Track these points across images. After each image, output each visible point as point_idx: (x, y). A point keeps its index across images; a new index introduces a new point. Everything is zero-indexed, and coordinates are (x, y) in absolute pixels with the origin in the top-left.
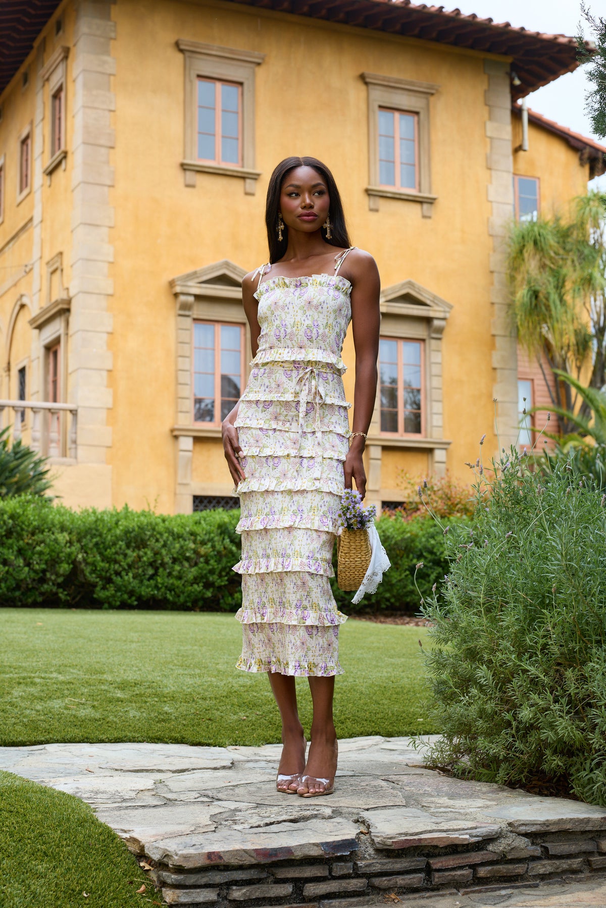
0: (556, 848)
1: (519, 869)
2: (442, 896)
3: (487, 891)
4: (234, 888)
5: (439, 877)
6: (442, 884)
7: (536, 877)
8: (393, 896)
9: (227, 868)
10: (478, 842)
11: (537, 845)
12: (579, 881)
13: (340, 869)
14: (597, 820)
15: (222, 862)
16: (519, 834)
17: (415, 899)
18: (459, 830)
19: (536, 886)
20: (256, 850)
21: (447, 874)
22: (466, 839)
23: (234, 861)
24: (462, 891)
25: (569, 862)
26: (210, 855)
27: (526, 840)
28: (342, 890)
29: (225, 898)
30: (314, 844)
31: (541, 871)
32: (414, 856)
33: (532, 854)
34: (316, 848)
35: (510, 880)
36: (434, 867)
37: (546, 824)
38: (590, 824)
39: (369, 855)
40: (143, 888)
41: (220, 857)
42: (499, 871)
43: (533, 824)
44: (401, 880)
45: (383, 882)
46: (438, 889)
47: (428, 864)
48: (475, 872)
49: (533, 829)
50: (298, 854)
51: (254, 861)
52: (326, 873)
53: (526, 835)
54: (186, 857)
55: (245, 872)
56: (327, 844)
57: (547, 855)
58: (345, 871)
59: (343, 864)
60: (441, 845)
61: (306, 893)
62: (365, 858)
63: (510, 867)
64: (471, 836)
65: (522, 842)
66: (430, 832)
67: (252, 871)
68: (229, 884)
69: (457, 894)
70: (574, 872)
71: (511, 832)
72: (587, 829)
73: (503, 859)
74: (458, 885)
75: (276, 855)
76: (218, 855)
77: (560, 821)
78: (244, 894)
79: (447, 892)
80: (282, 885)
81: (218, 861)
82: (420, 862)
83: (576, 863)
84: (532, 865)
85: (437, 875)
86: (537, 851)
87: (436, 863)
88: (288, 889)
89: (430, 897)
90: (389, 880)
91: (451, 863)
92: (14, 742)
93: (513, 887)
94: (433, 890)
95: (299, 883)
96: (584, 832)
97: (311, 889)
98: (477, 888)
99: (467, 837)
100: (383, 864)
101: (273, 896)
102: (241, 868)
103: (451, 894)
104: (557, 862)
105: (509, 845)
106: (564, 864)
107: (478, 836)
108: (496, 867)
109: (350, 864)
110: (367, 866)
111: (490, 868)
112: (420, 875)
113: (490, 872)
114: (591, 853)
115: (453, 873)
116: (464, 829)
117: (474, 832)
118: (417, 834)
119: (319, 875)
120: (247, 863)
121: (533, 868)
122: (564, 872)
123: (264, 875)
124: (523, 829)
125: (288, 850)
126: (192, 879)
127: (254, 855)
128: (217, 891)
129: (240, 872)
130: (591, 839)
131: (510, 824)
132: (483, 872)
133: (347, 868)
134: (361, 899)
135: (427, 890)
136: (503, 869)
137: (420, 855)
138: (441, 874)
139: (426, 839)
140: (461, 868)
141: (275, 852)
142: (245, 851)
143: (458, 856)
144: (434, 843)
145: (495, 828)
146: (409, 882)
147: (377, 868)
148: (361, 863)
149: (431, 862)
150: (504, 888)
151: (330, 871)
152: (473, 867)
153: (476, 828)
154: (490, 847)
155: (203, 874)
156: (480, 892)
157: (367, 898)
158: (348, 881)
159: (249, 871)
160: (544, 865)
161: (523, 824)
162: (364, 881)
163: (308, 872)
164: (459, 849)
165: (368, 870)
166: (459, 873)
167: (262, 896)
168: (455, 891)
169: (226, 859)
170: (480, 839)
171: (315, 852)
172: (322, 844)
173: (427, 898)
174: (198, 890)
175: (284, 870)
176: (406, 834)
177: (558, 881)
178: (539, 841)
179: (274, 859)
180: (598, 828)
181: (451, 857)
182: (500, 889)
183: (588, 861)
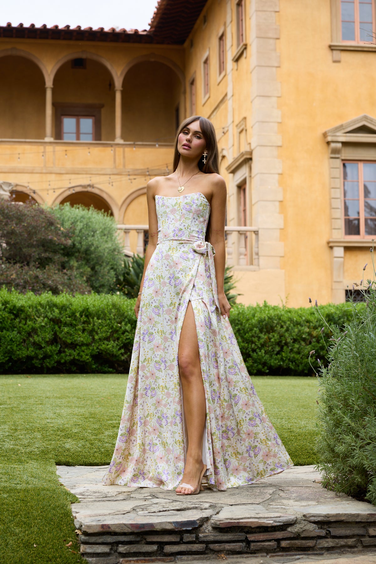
0: (335, 531)
1: (310, 543)
2: (256, 557)
3: (287, 555)
4: (120, 545)
5: (254, 546)
6: (258, 550)
7: (322, 549)
8: (223, 556)
9: (115, 534)
10: (280, 526)
11: (324, 529)
12: (353, 553)
13: (187, 537)
14: (364, 515)
15: (110, 530)
16: (310, 522)
17: (237, 558)
18: (268, 518)
19: (322, 554)
20: (131, 524)
21: (259, 544)
22: (270, 523)
23: (118, 530)
24: (270, 554)
25: (345, 540)
26: (103, 526)
27: (314, 525)
28: (188, 550)
29: (116, 551)
30: (169, 522)
31: (326, 545)
32: (237, 532)
33: (319, 534)
34: (170, 525)
35: (304, 550)
36: (249, 539)
37: (327, 516)
38: (360, 518)
39: (208, 530)
40: (70, 543)
41: (109, 528)
42: (296, 544)
43: (319, 516)
44: (228, 546)
45: (216, 547)
46: (255, 553)
47: (246, 538)
48: (279, 544)
49: (319, 519)
50: (158, 528)
51: (130, 531)
52: (178, 540)
53: (315, 522)
54: (88, 527)
55: (126, 537)
56: (177, 523)
57: (328, 535)
58: (190, 539)
59: (189, 535)
60: (253, 526)
61: (165, 551)
62: (205, 532)
63: (304, 542)
64: (275, 522)
65: (312, 527)
66: (248, 518)
67: (131, 537)
68: (118, 543)
69: (266, 556)
70: (351, 547)
71: (305, 520)
72: (358, 520)
73: (297, 537)
74: (268, 551)
75: (144, 528)
76: (108, 526)
77: (337, 515)
78: (126, 549)
79: (260, 555)
80: (150, 546)
81: (108, 530)
82: (241, 536)
83: (351, 541)
84: (319, 541)
85: (252, 544)
86: (323, 533)
87: (251, 537)
88: (155, 547)
89: (248, 557)
90: (220, 546)
91: (262, 537)
92: (91, 463)
93: (305, 554)
94: (251, 553)
95: (161, 545)
96: (357, 523)
97: (169, 549)
98: (280, 554)
99: (271, 522)
100: (215, 536)
101: (144, 551)
102: (124, 534)
103: (262, 556)
104: (337, 540)
105: (301, 528)
106: (342, 542)
107: (280, 522)
108: (293, 542)
109: (194, 535)
110: (204, 537)
111: (289, 542)
112: (241, 544)
113: (289, 544)
114: (363, 536)
115: (263, 544)
116: (271, 518)
117: (278, 519)
118: (238, 519)
119: (173, 540)
120: (126, 531)
121: (320, 543)
122: (343, 546)
123: (138, 539)
124: (312, 519)
125: (152, 525)
126: (93, 539)
127: (130, 527)
128: (110, 547)
129: (123, 537)
130: (364, 527)
131: (304, 516)
132: (284, 544)
133: (192, 537)
134: (202, 556)
135: (247, 553)
136: (298, 543)
137: (241, 532)
138: (255, 544)
139: (242, 522)
140: (269, 541)
141: (143, 525)
142: (125, 524)
143: (266, 534)
144: (248, 525)
145: (292, 517)
146: (233, 547)
147: (211, 538)
148: (201, 535)
149: (248, 536)
150: (299, 555)
151: (182, 539)
152: (278, 541)
153: (280, 517)
154: (289, 529)
155: (100, 537)
156: (282, 556)
157: (206, 556)
158: (192, 545)
159: (129, 536)
160: (327, 542)
161: (313, 516)
162: (204, 545)
163: (166, 538)
164: (269, 530)
165: (205, 539)
166: (267, 543)
167: (137, 551)
168: (265, 554)
169: (113, 529)
170: (282, 524)
171: (169, 527)
172: (174, 522)
173: (246, 558)
174: (98, 546)
175: (151, 536)
176: (231, 519)
177: (337, 552)
178: (325, 527)
179: (143, 530)
180: (365, 520)
181: (262, 534)
182: (296, 555)
183: (361, 541)
